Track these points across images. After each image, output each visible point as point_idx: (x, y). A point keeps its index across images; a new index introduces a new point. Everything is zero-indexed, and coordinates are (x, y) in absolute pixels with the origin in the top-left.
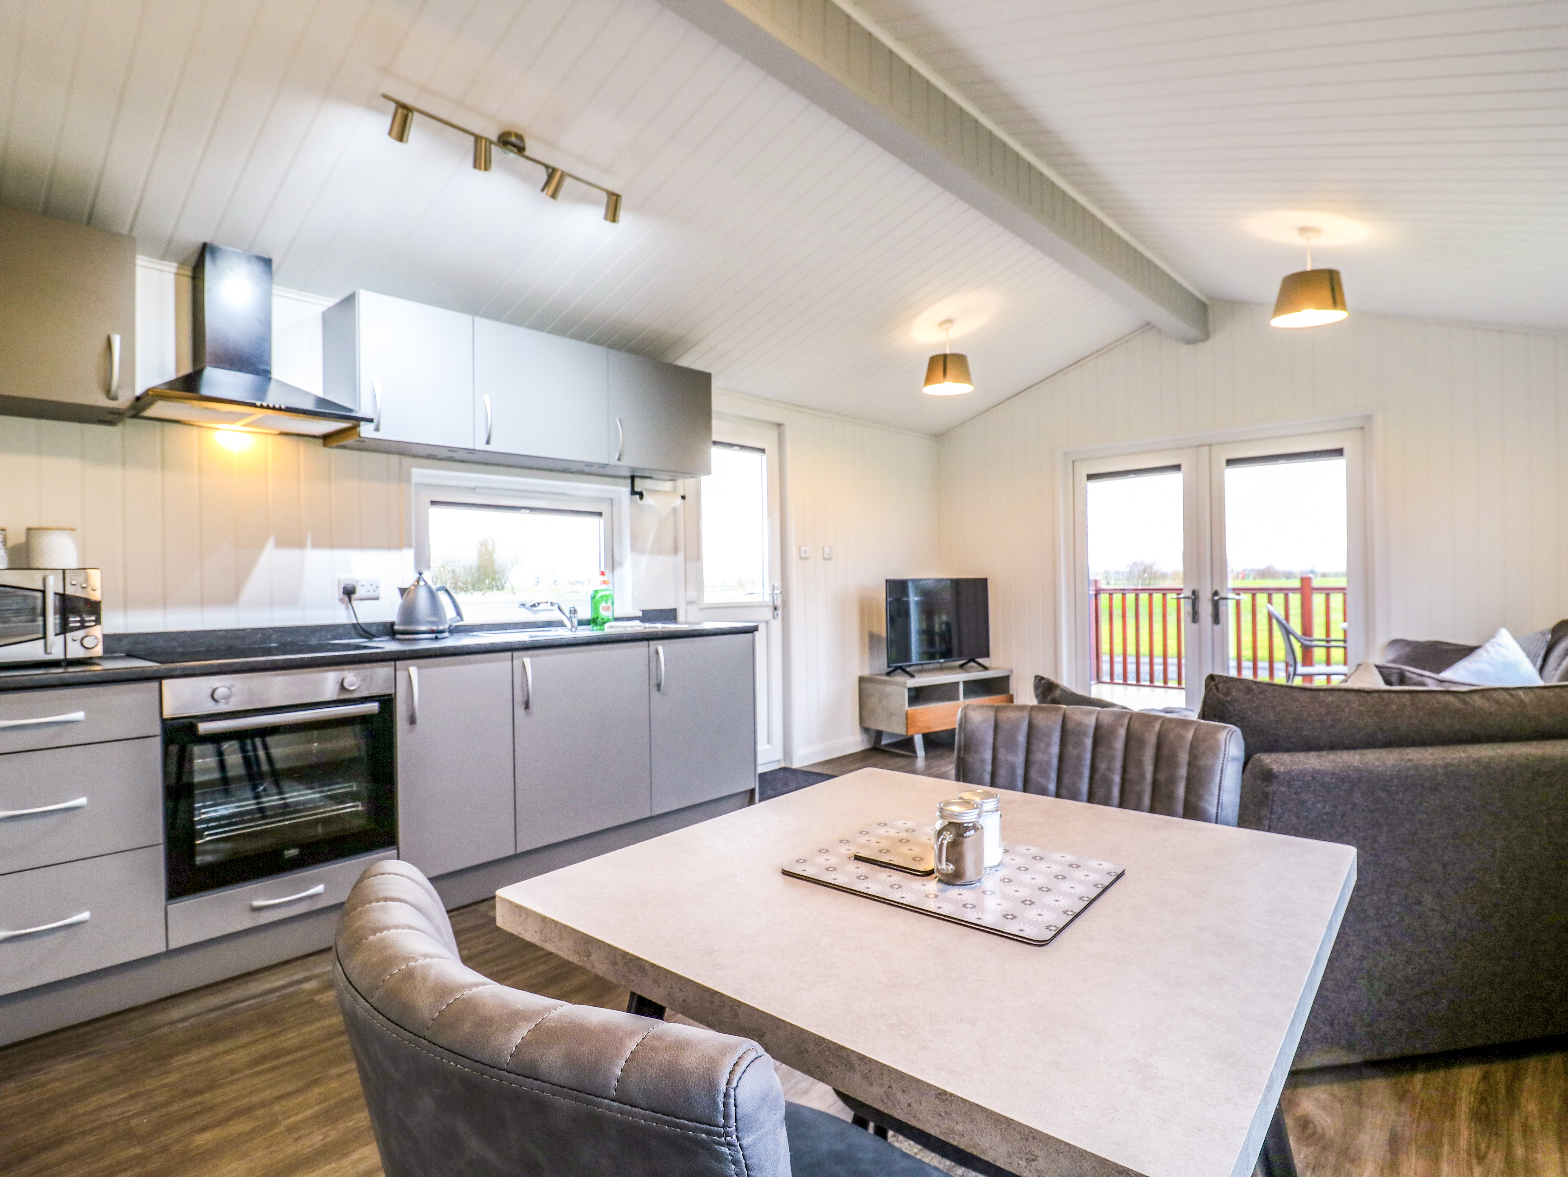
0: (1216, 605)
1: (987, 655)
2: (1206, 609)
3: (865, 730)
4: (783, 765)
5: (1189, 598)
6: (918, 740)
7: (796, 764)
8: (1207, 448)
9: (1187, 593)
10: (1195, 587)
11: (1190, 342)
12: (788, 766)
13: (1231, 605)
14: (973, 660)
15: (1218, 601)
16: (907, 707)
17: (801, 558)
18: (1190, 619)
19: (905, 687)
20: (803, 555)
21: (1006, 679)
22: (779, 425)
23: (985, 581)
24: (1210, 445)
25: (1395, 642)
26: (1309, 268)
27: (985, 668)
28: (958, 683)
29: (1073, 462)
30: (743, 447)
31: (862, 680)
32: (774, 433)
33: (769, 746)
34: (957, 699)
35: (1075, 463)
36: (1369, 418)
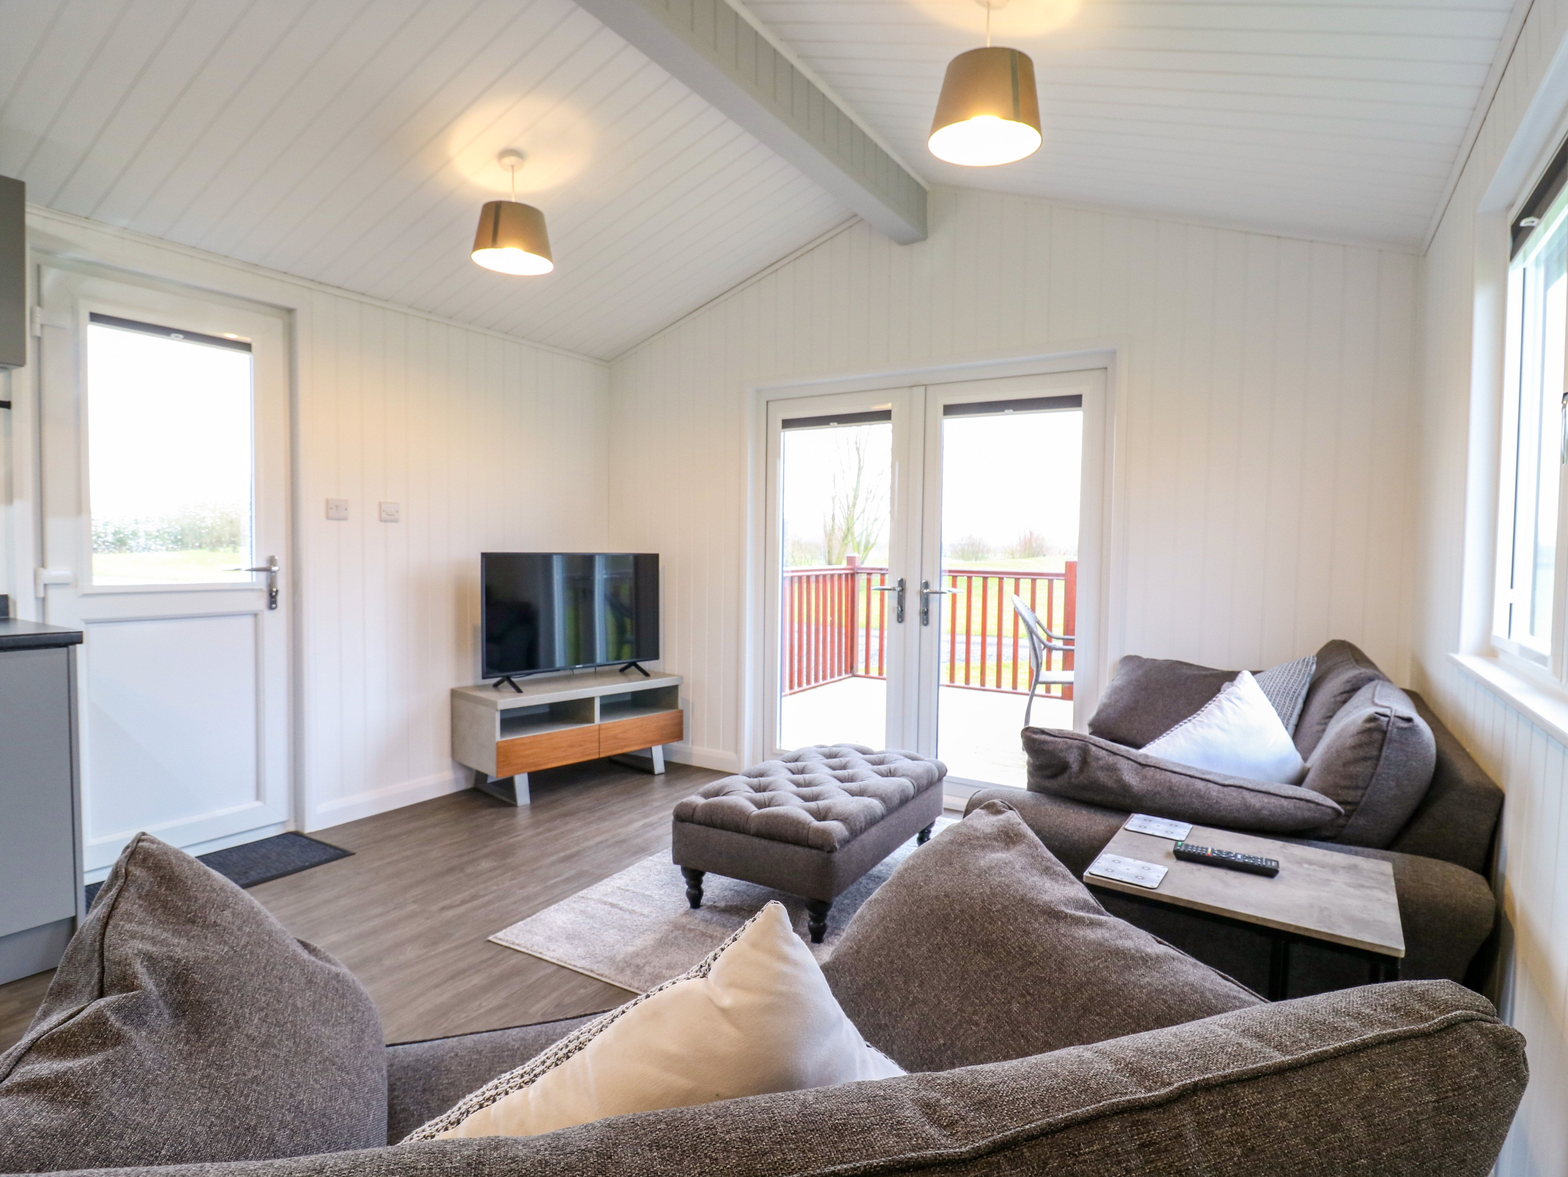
0: (925, 600)
1: (655, 656)
2: (913, 605)
3: (459, 764)
4: (291, 828)
5: (894, 589)
6: (521, 783)
7: (311, 827)
8: (923, 388)
9: (891, 582)
10: (903, 577)
11: (905, 241)
12: (299, 829)
13: (946, 600)
14: (634, 664)
15: (928, 594)
16: (498, 738)
17: (381, 520)
18: (895, 616)
19: (497, 710)
20: (384, 516)
21: (672, 691)
22: (290, 311)
23: (655, 557)
24: (925, 385)
25: (1128, 659)
26: (988, 45)
27: (646, 674)
28: (591, 700)
29: (767, 402)
30: (189, 335)
31: (455, 694)
32: (277, 324)
33: (259, 804)
34: (592, 720)
35: (770, 404)
36: (1112, 354)
